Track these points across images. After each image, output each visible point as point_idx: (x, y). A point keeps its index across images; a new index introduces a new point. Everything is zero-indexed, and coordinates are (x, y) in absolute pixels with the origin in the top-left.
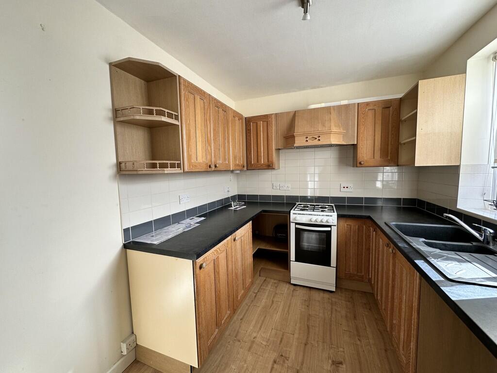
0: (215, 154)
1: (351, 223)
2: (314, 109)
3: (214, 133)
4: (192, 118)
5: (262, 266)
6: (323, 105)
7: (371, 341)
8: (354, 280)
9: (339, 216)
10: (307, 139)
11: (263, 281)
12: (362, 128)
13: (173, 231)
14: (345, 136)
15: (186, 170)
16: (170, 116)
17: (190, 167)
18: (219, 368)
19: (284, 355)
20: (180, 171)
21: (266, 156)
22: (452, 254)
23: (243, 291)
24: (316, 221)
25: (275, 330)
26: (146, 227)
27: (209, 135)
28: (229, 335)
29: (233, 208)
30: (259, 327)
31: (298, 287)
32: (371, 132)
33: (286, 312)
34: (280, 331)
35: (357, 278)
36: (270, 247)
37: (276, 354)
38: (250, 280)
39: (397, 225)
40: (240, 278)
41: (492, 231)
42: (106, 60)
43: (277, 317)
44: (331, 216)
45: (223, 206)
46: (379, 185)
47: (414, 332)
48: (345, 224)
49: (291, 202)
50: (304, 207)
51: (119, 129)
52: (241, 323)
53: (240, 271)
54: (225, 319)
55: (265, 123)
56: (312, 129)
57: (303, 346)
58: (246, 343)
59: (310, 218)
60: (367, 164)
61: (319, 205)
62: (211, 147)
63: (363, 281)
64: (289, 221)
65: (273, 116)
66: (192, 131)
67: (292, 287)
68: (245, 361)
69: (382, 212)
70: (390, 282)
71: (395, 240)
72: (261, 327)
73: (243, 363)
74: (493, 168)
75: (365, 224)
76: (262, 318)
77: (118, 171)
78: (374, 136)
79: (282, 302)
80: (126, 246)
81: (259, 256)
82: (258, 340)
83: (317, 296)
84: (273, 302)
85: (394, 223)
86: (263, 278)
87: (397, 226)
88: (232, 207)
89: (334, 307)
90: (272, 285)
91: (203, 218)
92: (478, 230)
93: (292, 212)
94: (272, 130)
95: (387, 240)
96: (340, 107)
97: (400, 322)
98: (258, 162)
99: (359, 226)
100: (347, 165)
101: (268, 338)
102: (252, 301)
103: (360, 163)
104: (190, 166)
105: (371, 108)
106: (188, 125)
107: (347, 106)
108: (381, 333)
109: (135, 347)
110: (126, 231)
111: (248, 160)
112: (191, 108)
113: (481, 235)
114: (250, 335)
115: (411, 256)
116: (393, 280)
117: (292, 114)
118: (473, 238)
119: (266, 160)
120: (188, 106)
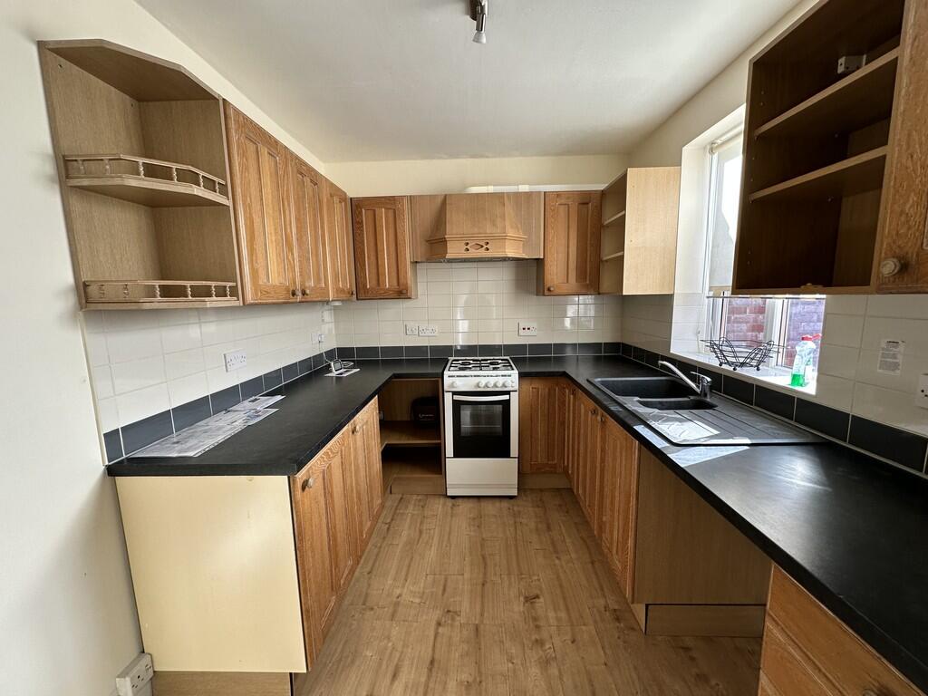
0: (301, 268)
1: (539, 385)
2: (477, 194)
3: (297, 227)
4: (254, 191)
5: (395, 476)
6: (491, 189)
7: (573, 555)
8: (544, 473)
9: (522, 376)
10: (468, 247)
11: (397, 501)
12: (551, 233)
13: (223, 427)
14: (526, 244)
15: (249, 299)
16: (210, 185)
17: (256, 294)
18: (342, 663)
19: (451, 609)
20: (237, 303)
21: (394, 274)
22: (671, 414)
23: (369, 524)
24: (486, 386)
25: (432, 576)
26: (157, 425)
27: (289, 230)
28: (352, 604)
29: (334, 374)
30: (404, 577)
31: (460, 500)
32: (563, 241)
33: (445, 543)
34: (440, 574)
35: (548, 469)
36: (409, 439)
37: (438, 612)
38: (379, 501)
39: (602, 381)
40: (365, 499)
41: (709, 379)
42: (29, 33)
43: (432, 554)
44: (510, 376)
45: (313, 370)
46: (567, 323)
47: (632, 525)
48: (530, 386)
49: (441, 357)
50: (463, 364)
51: (77, 205)
52: (370, 578)
53: (363, 486)
54: (345, 575)
55: (391, 213)
56: (476, 230)
57: (479, 588)
58: (386, 609)
59: (477, 382)
60: (557, 291)
61: (487, 360)
62: (293, 254)
63: (556, 473)
64: (441, 390)
65: (405, 201)
66: (257, 220)
67: (449, 502)
68: (389, 638)
69: (577, 364)
70: (598, 465)
71: (605, 403)
72: (407, 575)
73: (386, 641)
74: (708, 297)
75: (557, 385)
76: (407, 562)
77: (80, 303)
78: (568, 247)
79: (437, 530)
80: (113, 471)
81: (391, 456)
82: (407, 598)
83: (490, 508)
84: (421, 532)
85: (599, 379)
86: (397, 496)
87: (603, 383)
88: (331, 372)
89: (518, 520)
90: (415, 505)
91: (279, 398)
92: (693, 378)
93: (446, 373)
94: (403, 226)
95: (592, 404)
96: (517, 195)
97: (612, 516)
98: (378, 284)
99: (549, 390)
100: (528, 292)
101: (421, 590)
102: (384, 538)
103: (549, 290)
104: (256, 290)
105: (563, 201)
106: (248, 207)
107: (529, 195)
108: (584, 541)
109: (151, 679)
110: (111, 438)
111: (359, 280)
112: (251, 170)
113: (699, 387)
114: (388, 595)
115: (629, 421)
116: (603, 461)
117: (439, 201)
118: (690, 391)
119: (396, 284)
120: (245, 168)
